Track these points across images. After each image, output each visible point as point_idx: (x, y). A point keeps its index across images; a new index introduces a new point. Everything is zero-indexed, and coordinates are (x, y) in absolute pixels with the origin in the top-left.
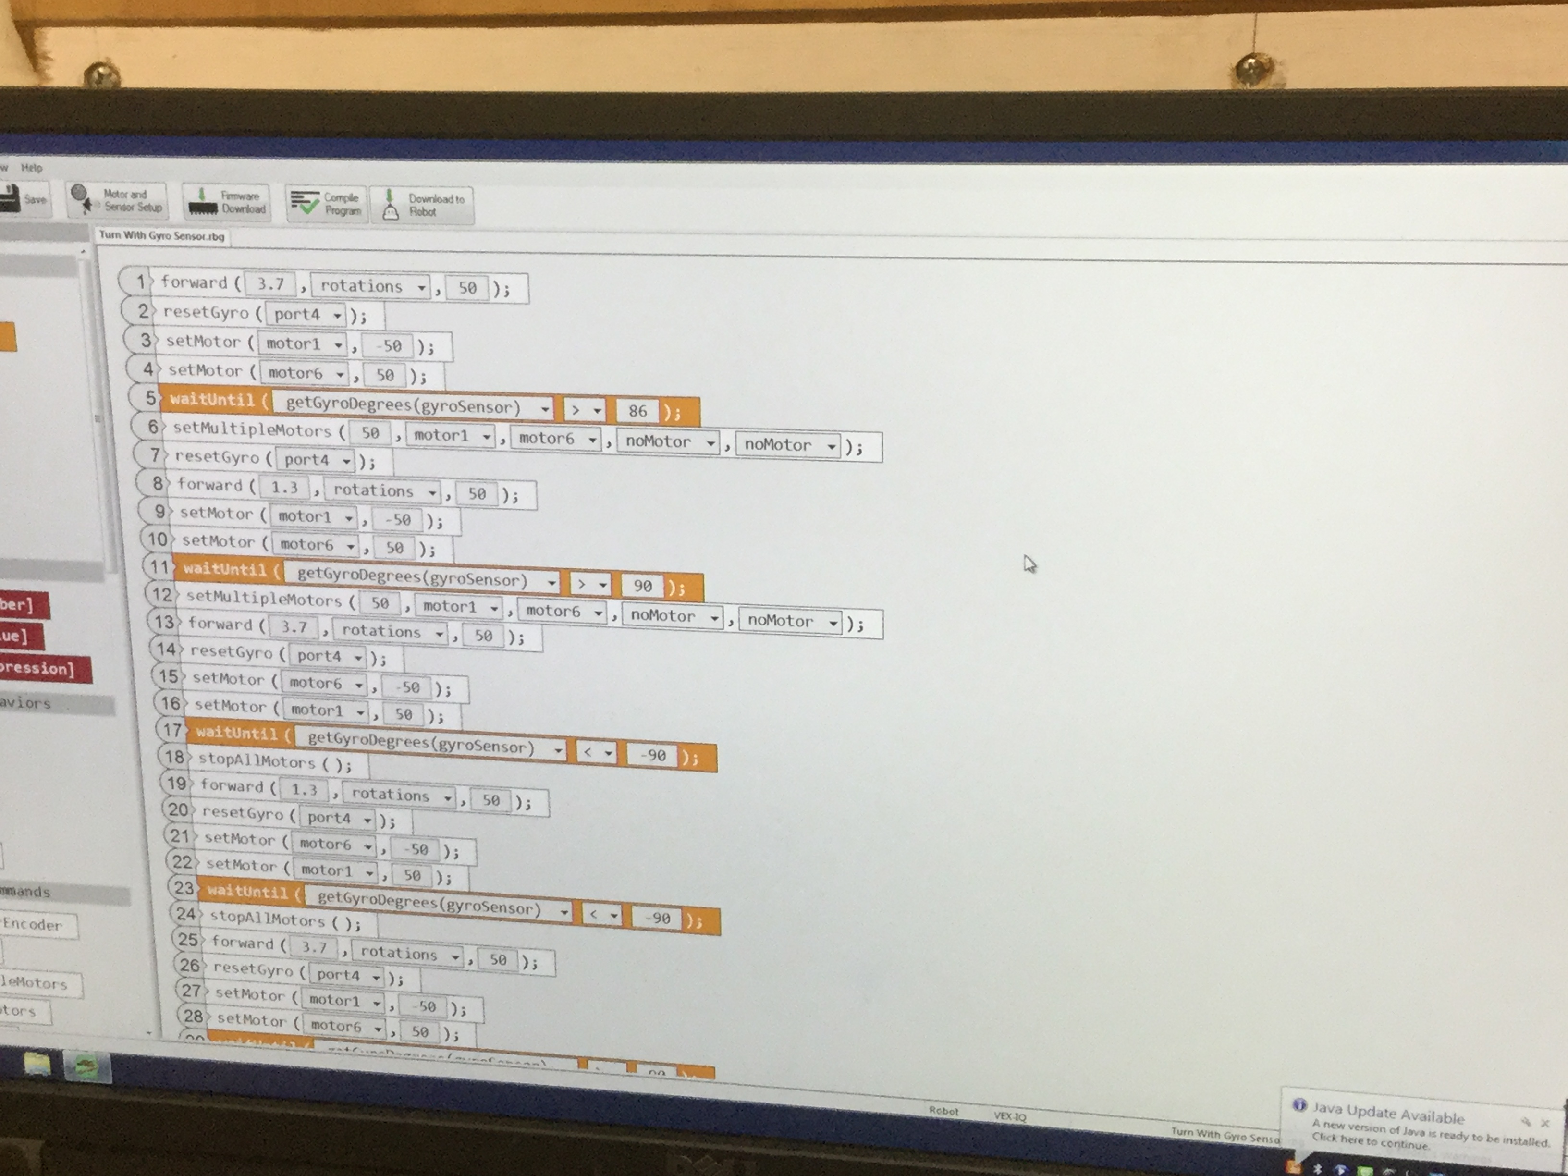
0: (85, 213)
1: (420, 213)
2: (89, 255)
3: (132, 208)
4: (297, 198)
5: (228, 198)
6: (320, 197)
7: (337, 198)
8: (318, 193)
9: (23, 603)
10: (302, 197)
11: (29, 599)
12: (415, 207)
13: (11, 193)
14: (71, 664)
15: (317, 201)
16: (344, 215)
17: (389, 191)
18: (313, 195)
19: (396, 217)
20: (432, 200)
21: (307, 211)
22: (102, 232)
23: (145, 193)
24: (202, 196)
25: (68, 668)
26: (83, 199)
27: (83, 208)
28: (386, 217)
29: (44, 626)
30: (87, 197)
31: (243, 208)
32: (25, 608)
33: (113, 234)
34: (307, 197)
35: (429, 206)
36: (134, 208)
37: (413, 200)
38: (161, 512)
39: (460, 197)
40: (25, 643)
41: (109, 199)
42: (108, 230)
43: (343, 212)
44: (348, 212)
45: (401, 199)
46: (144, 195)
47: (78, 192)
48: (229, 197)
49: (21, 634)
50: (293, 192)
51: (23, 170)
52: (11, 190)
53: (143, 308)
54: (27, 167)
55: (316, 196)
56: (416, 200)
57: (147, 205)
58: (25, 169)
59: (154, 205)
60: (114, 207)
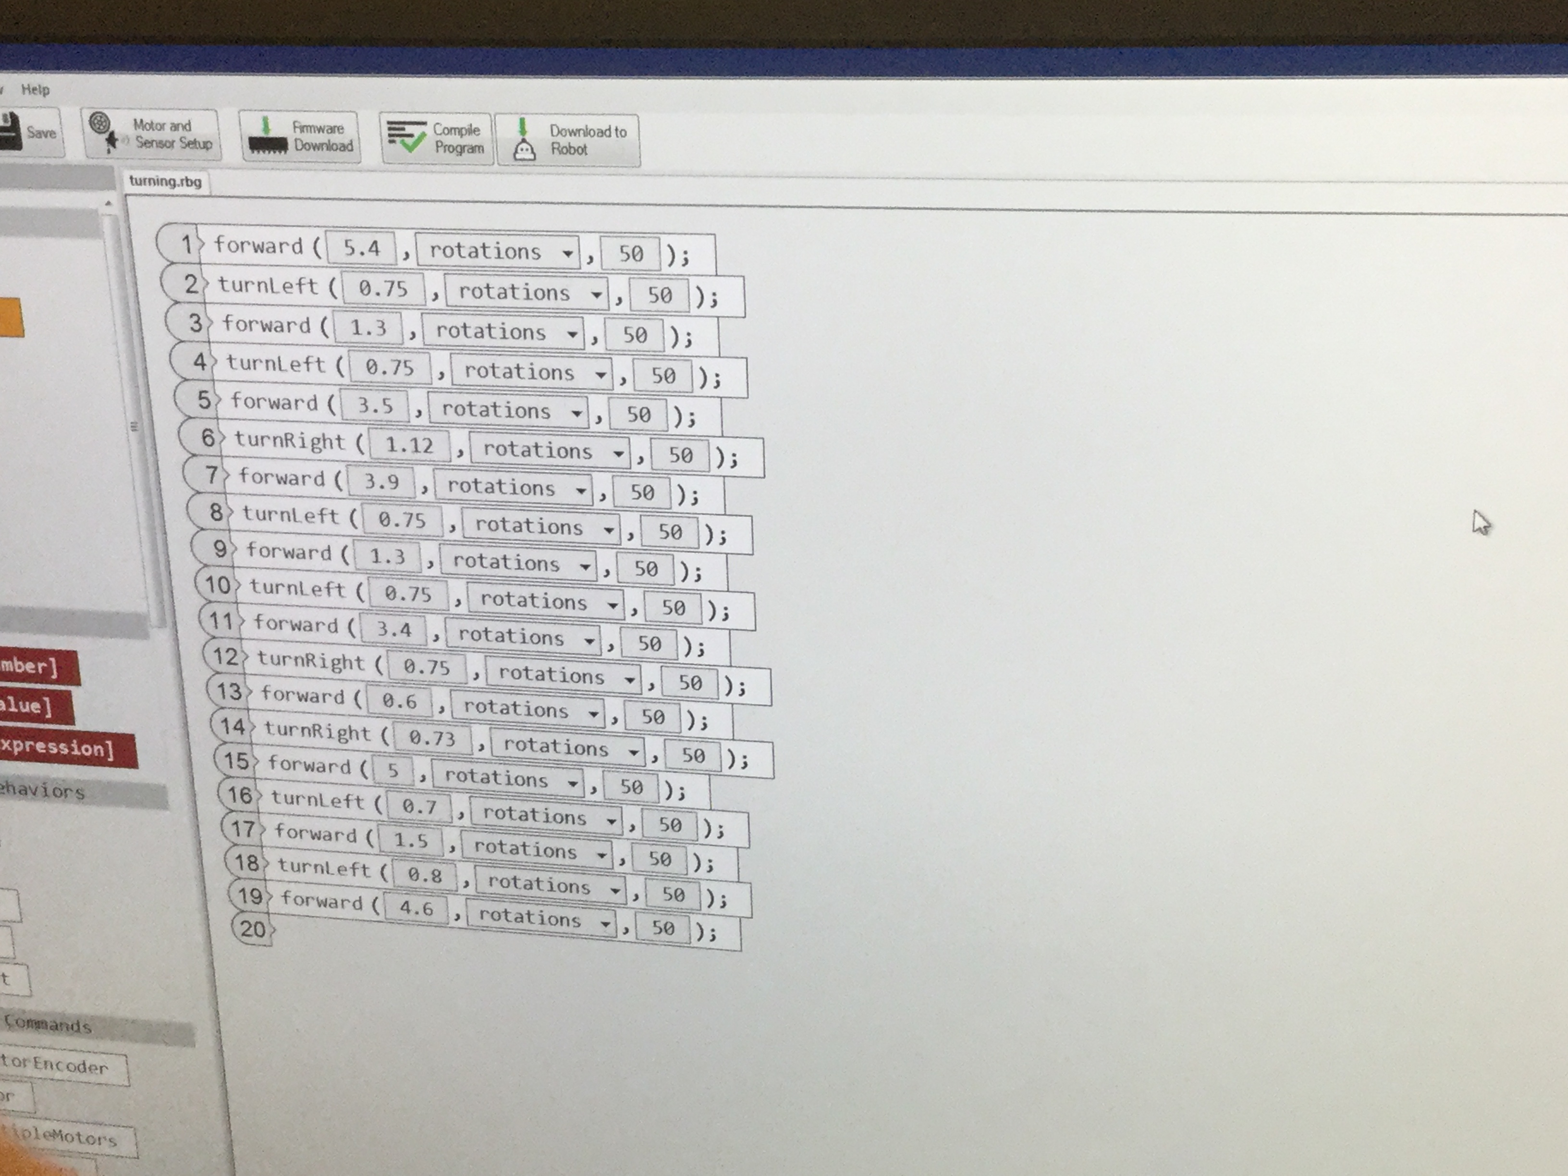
0: (109, 152)
1: (565, 150)
2: (116, 209)
3: (172, 144)
4: (396, 130)
5: (302, 131)
6: (428, 129)
7: (450, 130)
8: (424, 123)
9: (45, 665)
10: (403, 129)
11: (53, 660)
12: (558, 143)
13: (9, 124)
14: (109, 743)
15: (424, 135)
16: (461, 153)
17: (522, 121)
18: (418, 126)
19: (532, 157)
20: (582, 133)
21: (410, 149)
22: (131, 178)
23: (189, 124)
24: (266, 128)
25: (106, 747)
26: (104, 132)
27: (106, 143)
28: (518, 156)
29: (73, 694)
30: (111, 130)
31: (322, 144)
32: (47, 671)
33: (145, 179)
34: (409, 129)
35: (577, 141)
36: (175, 144)
37: (555, 133)
38: (222, 551)
39: (620, 128)
40: (49, 716)
41: (140, 131)
42: (139, 174)
43: (461, 150)
44: (466, 148)
45: (538, 131)
46: (187, 127)
47: (98, 122)
48: (302, 129)
49: (43, 706)
50: (389, 123)
51: (24, 93)
52: (10, 119)
53: (191, 279)
54: (29, 89)
55: (423, 126)
56: (559, 132)
57: (192, 140)
58: (27, 92)
59: (201, 139)
60: (147, 144)
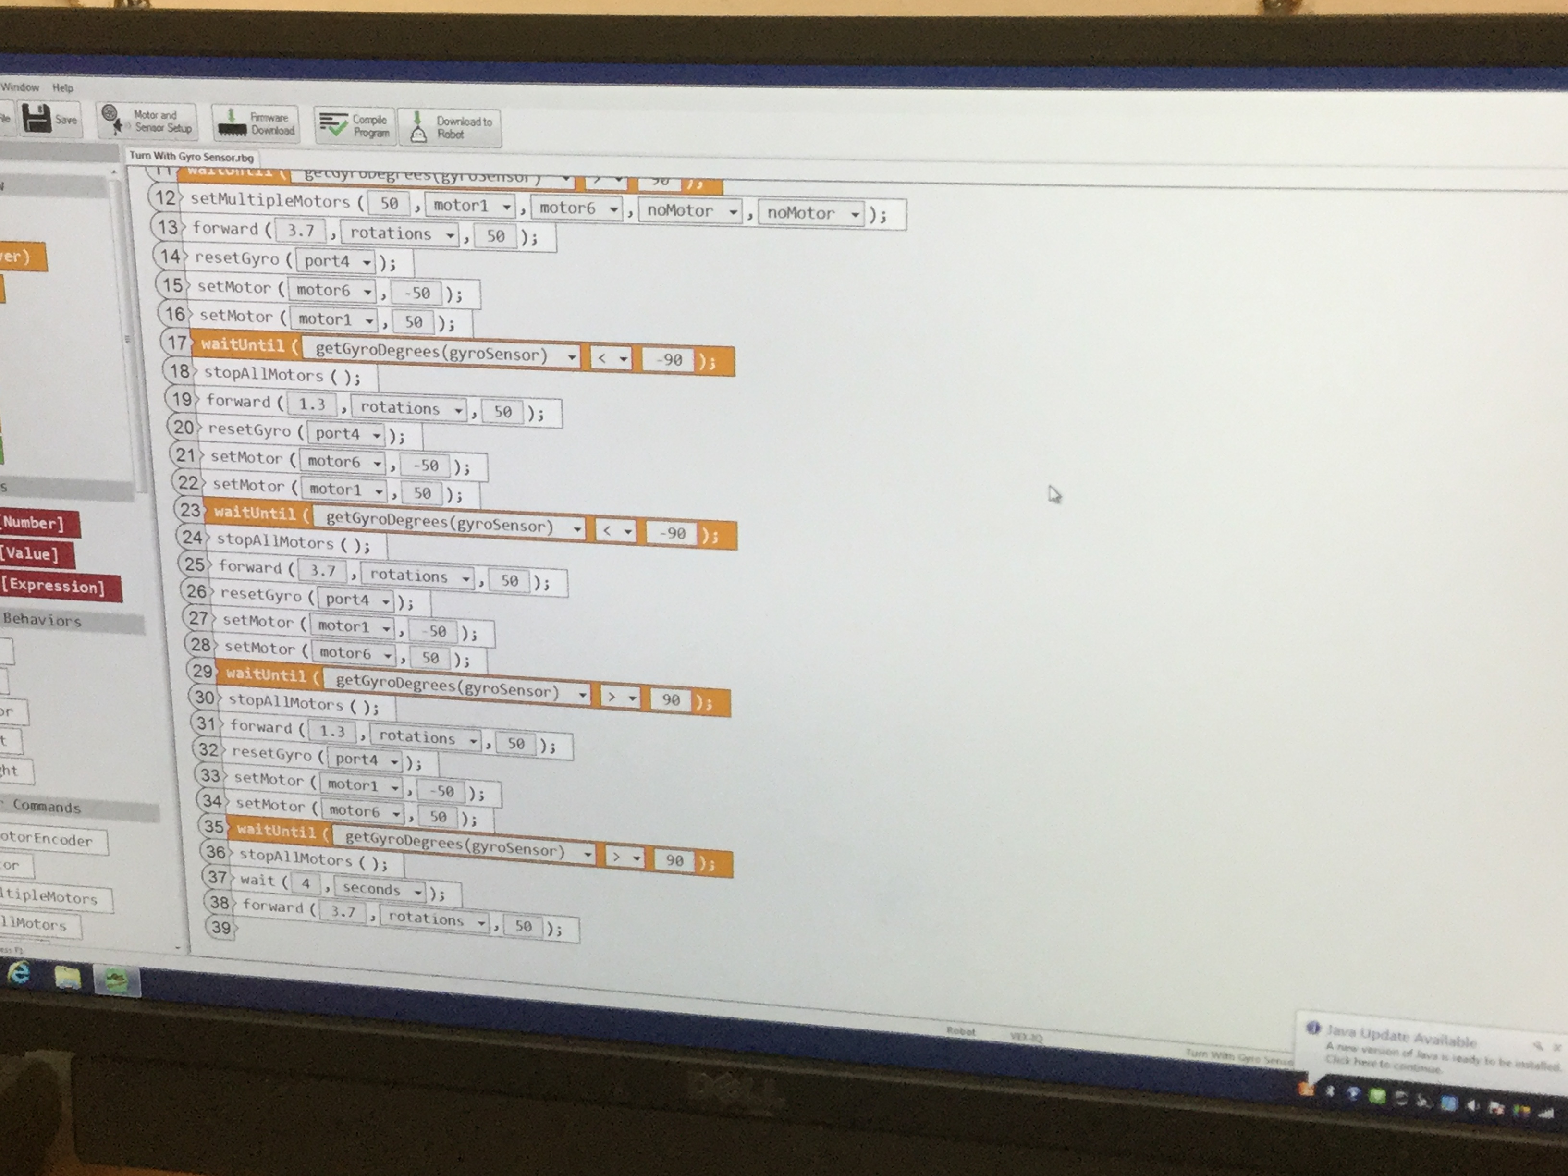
0: (115, 134)
1: (448, 135)
2: (120, 176)
3: (161, 128)
4: (326, 120)
5: (257, 120)
6: (349, 119)
7: (364, 120)
8: (347, 115)
9: (54, 522)
10: (331, 119)
11: (60, 518)
12: (443, 130)
13: (42, 113)
14: (101, 582)
15: (346, 123)
16: (372, 137)
17: (417, 113)
18: (342, 117)
19: (423, 139)
20: (460, 122)
21: (336, 133)
22: (132, 152)
23: (175, 114)
24: (231, 118)
25: (98, 586)
26: (113, 120)
27: (113, 128)
28: (414, 139)
29: (75, 545)
30: (118, 117)
31: (272, 130)
32: (56, 527)
33: (143, 154)
34: (335, 119)
35: (457, 128)
36: (164, 129)
37: (441, 123)
39: (487, 119)
40: (56, 562)
41: (139, 119)
42: (139, 151)
43: (372, 134)
44: (376, 133)
45: (429, 121)
46: (174, 116)
47: (109, 112)
48: (258, 118)
49: (52, 553)
50: (321, 114)
51: (54, 90)
52: (42, 109)
54: (58, 87)
55: (345, 117)
56: (444, 122)
57: (177, 125)
58: (56, 89)
59: (183, 126)
60: (145, 128)
